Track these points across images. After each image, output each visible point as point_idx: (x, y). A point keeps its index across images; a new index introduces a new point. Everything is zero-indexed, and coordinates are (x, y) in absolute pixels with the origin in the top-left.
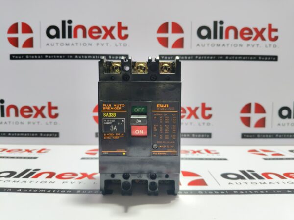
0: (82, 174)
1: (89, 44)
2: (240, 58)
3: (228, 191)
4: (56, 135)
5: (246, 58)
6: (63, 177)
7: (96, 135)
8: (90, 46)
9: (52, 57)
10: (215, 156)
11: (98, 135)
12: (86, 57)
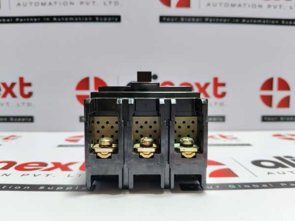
0: (54, 163)
1: (71, 3)
2: (260, 21)
3: (272, 183)
4: (30, 119)
5: (267, 21)
6: (25, 168)
7: (81, 119)
8: (72, 6)
9: (25, 20)
10: (234, 142)
11: (84, 119)
12: (66, 19)
